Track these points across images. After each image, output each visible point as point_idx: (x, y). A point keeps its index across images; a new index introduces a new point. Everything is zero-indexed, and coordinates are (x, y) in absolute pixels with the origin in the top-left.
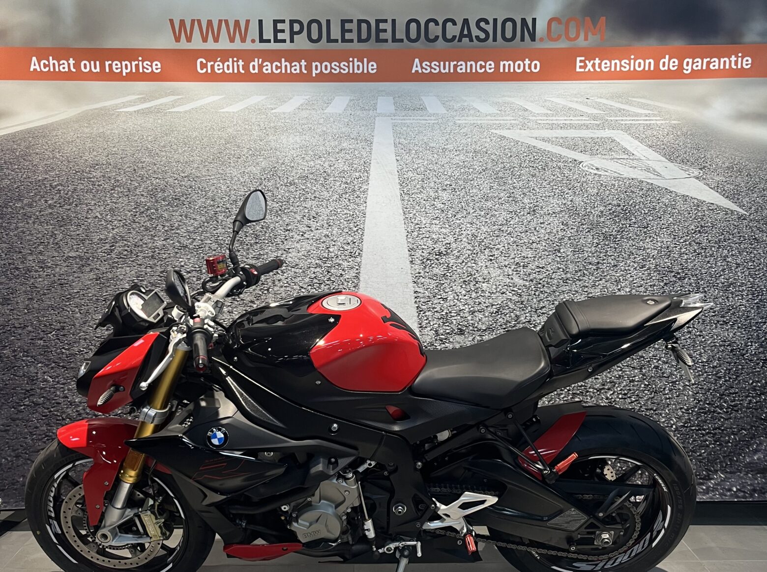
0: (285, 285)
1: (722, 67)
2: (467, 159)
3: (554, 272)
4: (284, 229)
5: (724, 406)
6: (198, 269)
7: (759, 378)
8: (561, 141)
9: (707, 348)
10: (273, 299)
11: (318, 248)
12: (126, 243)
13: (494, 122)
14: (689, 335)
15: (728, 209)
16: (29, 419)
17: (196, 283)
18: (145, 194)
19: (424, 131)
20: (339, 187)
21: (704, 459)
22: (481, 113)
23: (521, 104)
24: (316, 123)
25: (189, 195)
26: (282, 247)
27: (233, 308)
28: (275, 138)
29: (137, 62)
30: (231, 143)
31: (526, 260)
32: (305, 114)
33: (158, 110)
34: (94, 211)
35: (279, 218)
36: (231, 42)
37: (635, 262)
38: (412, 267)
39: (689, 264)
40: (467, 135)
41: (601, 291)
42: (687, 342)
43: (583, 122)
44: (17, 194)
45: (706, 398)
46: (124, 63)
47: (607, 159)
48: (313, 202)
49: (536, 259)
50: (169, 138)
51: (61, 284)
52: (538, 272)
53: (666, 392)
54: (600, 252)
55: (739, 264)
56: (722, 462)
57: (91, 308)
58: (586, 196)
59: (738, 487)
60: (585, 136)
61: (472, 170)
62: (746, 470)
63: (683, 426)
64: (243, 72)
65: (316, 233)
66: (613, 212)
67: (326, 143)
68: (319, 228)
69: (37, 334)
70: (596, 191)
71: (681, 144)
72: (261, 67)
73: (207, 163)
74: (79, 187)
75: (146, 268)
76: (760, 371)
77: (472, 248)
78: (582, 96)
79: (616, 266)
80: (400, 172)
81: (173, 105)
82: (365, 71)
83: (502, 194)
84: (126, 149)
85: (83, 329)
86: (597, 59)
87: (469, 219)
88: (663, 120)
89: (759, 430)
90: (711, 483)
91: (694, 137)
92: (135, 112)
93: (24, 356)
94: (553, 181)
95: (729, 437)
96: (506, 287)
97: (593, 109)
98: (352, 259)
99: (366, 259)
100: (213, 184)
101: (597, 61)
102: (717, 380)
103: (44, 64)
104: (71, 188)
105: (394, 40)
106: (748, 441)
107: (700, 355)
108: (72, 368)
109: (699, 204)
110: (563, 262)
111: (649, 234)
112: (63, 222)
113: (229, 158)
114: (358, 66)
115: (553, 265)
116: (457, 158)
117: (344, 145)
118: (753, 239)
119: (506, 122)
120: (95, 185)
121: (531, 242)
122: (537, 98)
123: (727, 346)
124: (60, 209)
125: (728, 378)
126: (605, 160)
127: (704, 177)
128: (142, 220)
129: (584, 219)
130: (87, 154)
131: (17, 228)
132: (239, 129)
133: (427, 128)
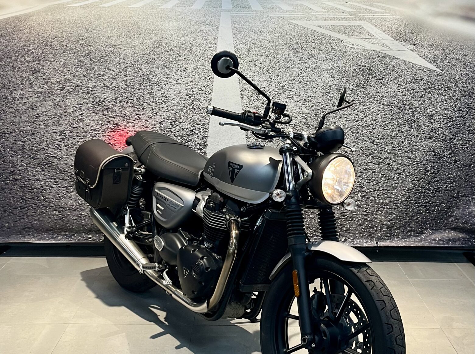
0: (166, 111)
2: (275, 37)
3: (326, 106)
4: (166, 77)
5: (431, 188)
6: (115, 100)
7: (452, 172)
8: (331, 27)
9: (420, 153)
10: (159, 119)
11: (186, 89)
12: (72, 84)
13: (291, 16)
14: (408, 145)
15: (431, 69)
16: (12, 188)
17: (113, 108)
18: (84, 55)
19: (250, 21)
20: (199, 53)
21: (419, 221)
22: (283, 10)
23: (306, 5)
24: (185, 14)
25: (110, 56)
26: (165, 88)
28: (161, 23)
30: (135, 25)
31: (310, 98)
32: (179, 9)
33: (92, 6)
34: (54, 65)
35: (163, 70)
37: (375, 100)
38: (242, 101)
39: (407, 101)
40: (275, 23)
41: (355, 117)
43: (344, 16)
44: (8, 54)
45: (419, 184)
47: (358, 39)
48: (184, 61)
49: (316, 98)
50: (99, 22)
51: (33, 108)
52: (317, 105)
53: (395, 179)
54: (354, 94)
55: (438, 103)
56: (430, 223)
57: (50, 122)
58: (345, 60)
59: (440, 238)
60: (345, 25)
61: (278, 44)
62: (445, 228)
63: (406, 201)
65: (185, 80)
66: (362, 70)
67: (191, 27)
68: (187, 77)
69: (18, 138)
70: (351, 57)
71: (402, 30)
73: (121, 38)
74: (44, 51)
75: (83, 99)
76: (452, 168)
77: (278, 91)
78: (343, 1)
79: (364, 102)
80: (235, 44)
81: (101, 3)
83: (296, 59)
84: (73, 28)
85: (45, 135)
87: (276, 73)
88: (391, 16)
89: (452, 204)
90: (423, 236)
91: (410, 26)
92: (79, 6)
93: (10, 151)
94: (326, 51)
95: (435, 208)
96: (298, 114)
97: (350, 9)
98: (206, 95)
99: (215, 96)
100: (124, 50)
102: (426, 173)
104: (40, 51)
106: (446, 210)
107: (416, 157)
108: (38, 158)
109: (413, 66)
111: (384, 83)
112: (34, 71)
113: (134, 35)
115: (326, 101)
116: (269, 37)
117: (203, 28)
118: (447, 87)
119: (298, 16)
120: (54, 49)
121: (313, 87)
122: (316, 2)
123: (432, 152)
124: (33, 63)
125: (433, 172)
126: (357, 39)
127: (417, 50)
128: (82, 70)
129: (344, 74)
130: (50, 31)
131: (7, 74)
132: (140, 17)
133: (251, 18)
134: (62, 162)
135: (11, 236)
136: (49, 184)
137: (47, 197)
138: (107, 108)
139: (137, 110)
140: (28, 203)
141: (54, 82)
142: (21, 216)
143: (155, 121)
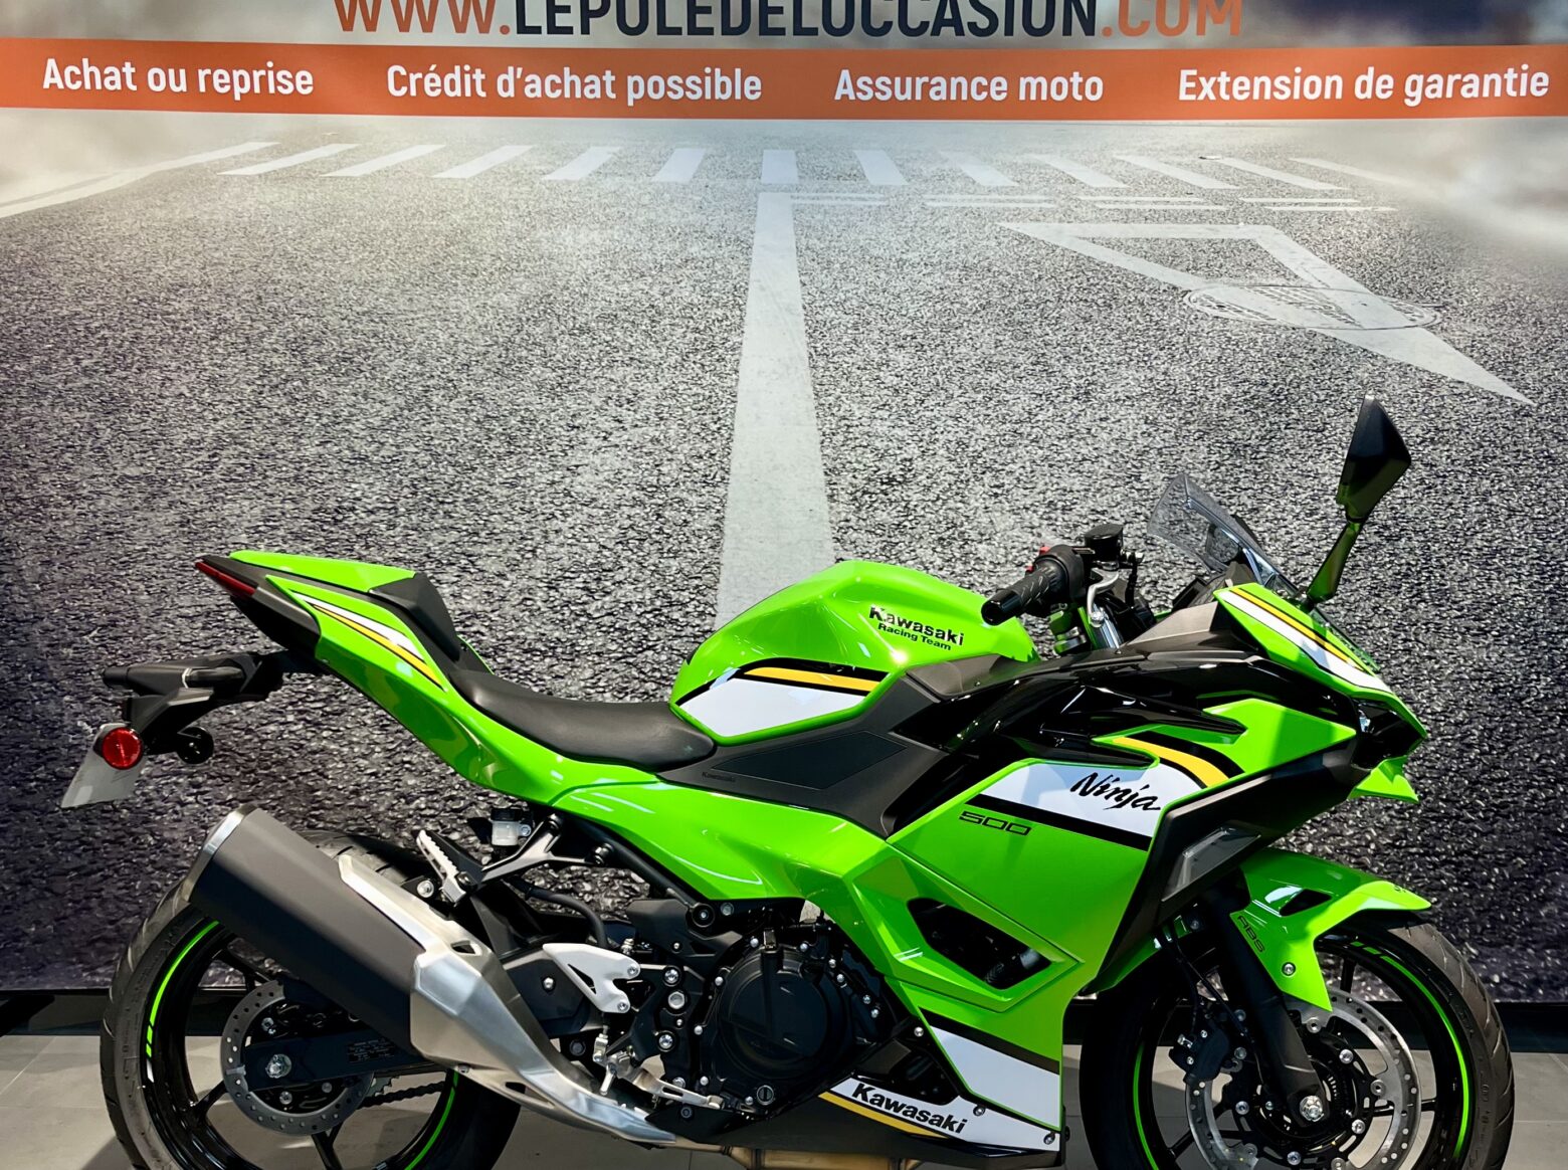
0: (570, 541)
1: (1486, 94)
2: (948, 283)
3: (1126, 523)
4: (568, 425)
5: (1478, 805)
6: (390, 506)
7: (1553, 749)
8: (1146, 247)
9: (1444, 684)
10: (545, 571)
12: (241, 449)
13: (1007, 205)
14: (1407, 657)
15: (1493, 393)
16: (47, 807)
17: (387, 534)
18: (281, 349)
19: (859, 224)
20: (681, 338)
22: (979, 185)
23: (1061, 167)
24: (633, 203)
25: (372, 350)
26: (564, 462)
27: (462, 587)
28: (548, 234)
29: (263, 72)
30: (458, 243)
31: (1069, 497)
32: (610, 184)
33: (306, 174)
34: (176, 383)
35: (557, 401)
36: (458, 31)
37: (1295, 503)
38: (831, 508)
39: (1409, 507)
40: (948, 232)
42: (1402, 670)
43: (1192, 208)
44: (17, 345)
45: (1441, 788)
46: (236, 74)
47: (1241, 286)
48: (629, 369)
49: (1090, 494)
50: (331, 232)
51: (108, 533)
52: (1094, 521)
54: (1225, 482)
55: (1514, 510)
56: (1474, 923)
57: (170, 583)
58: (1195, 363)
59: (1504, 975)
60: (1195, 236)
61: (958, 306)
62: (1524, 940)
64: (483, 94)
65: (633, 435)
66: (1253, 398)
67: (654, 245)
68: (639, 423)
69: (61, 636)
70: (1216, 352)
71: (1397, 256)
72: (520, 84)
73: (408, 286)
74: (144, 333)
75: (283, 502)
76: (1555, 735)
77: (957, 471)
78: (1191, 152)
79: (1257, 510)
80: (809, 309)
81: (338, 162)
82: (738, 96)
83: (1021, 359)
84: (241, 254)
85: (155, 626)
86: (1224, 74)
87: (952, 408)
88: (1359, 205)
89: (1551, 857)
91: (1424, 241)
92: (260, 176)
93: (34, 679)
94: (1128, 329)
95: (1490, 871)
96: (1026, 552)
97: (1215, 181)
98: (708, 489)
99: (736, 490)
100: (421, 330)
101: (1224, 79)
102: (1463, 751)
103: (72, 73)
104: (128, 333)
105: (799, 30)
106: (1529, 879)
107: (1430, 697)
109: (1432, 383)
110: (1145, 500)
111: (1327, 443)
112: (111, 405)
113: (455, 276)
114: (723, 84)
115: (1125, 508)
116: (928, 280)
117: (694, 250)
118: (1545, 457)
119: (1032, 205)
120: (177, 328)
121: (1080, 457)
122: (1095, 155)
123: (1487, 680)
124: (107, 377)
125: (1487, 748)
126: (1238, 288)
127: (1445, 325)
128: (276, 402)
129: (1191, 412)
130: (161, 263)
131: (18, 416)
132: (475, 214)
133: (866, 216)
134: (215, 719)
135: (48, 967)
136: (172, 792)
137: (166, 835)
138: (363, 531)
139: (466, 539)
140: (102, 858)
141: (181, 443)
142: (78, 902)
143: (531, 577)
